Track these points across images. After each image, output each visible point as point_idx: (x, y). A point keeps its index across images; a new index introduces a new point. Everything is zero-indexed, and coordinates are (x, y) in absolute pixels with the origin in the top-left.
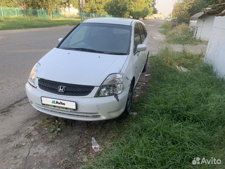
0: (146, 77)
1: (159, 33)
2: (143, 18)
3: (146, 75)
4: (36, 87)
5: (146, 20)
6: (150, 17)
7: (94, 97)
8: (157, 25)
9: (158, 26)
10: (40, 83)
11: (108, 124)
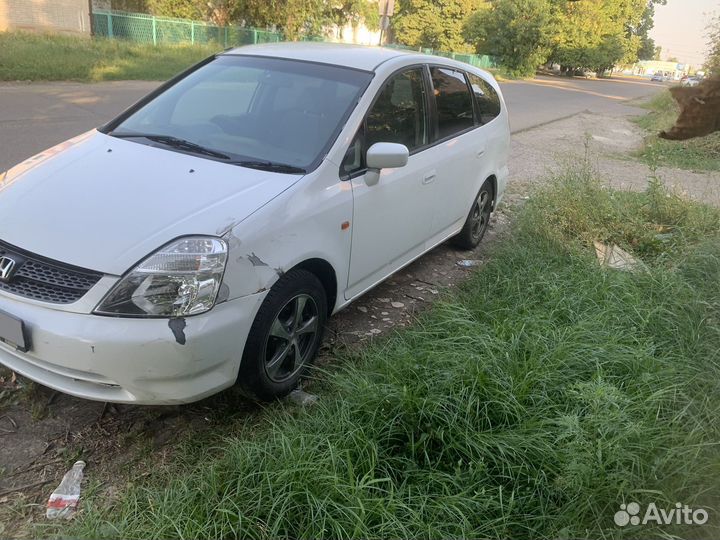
0: (463, 268)
1: (628, 124)
2: (600, 71)
3: (467, 263)
5: (609, 78)
6: (627, 72)
7: (93, 313)
8: (639, 98)
9: (639, 102)
11: (173, 424)
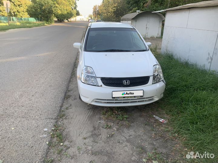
4: (101, 85)
7: (152, 84)
10: (103, 82)
